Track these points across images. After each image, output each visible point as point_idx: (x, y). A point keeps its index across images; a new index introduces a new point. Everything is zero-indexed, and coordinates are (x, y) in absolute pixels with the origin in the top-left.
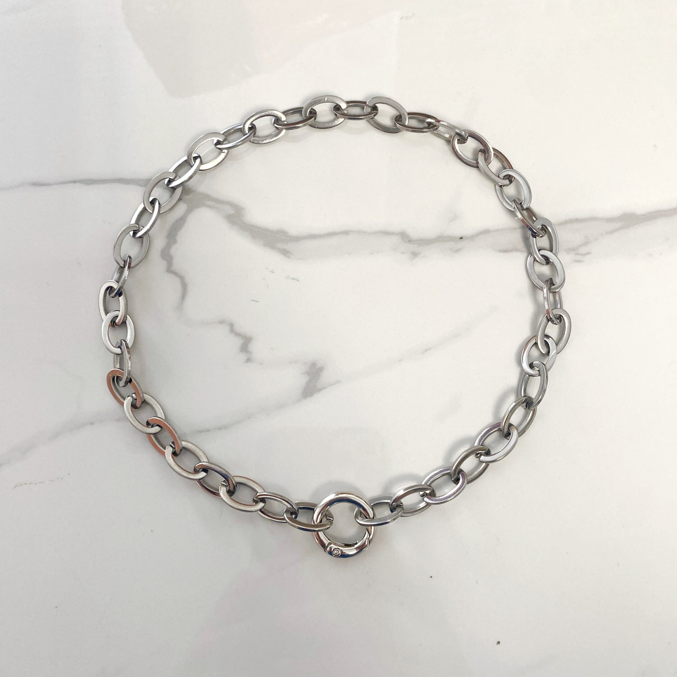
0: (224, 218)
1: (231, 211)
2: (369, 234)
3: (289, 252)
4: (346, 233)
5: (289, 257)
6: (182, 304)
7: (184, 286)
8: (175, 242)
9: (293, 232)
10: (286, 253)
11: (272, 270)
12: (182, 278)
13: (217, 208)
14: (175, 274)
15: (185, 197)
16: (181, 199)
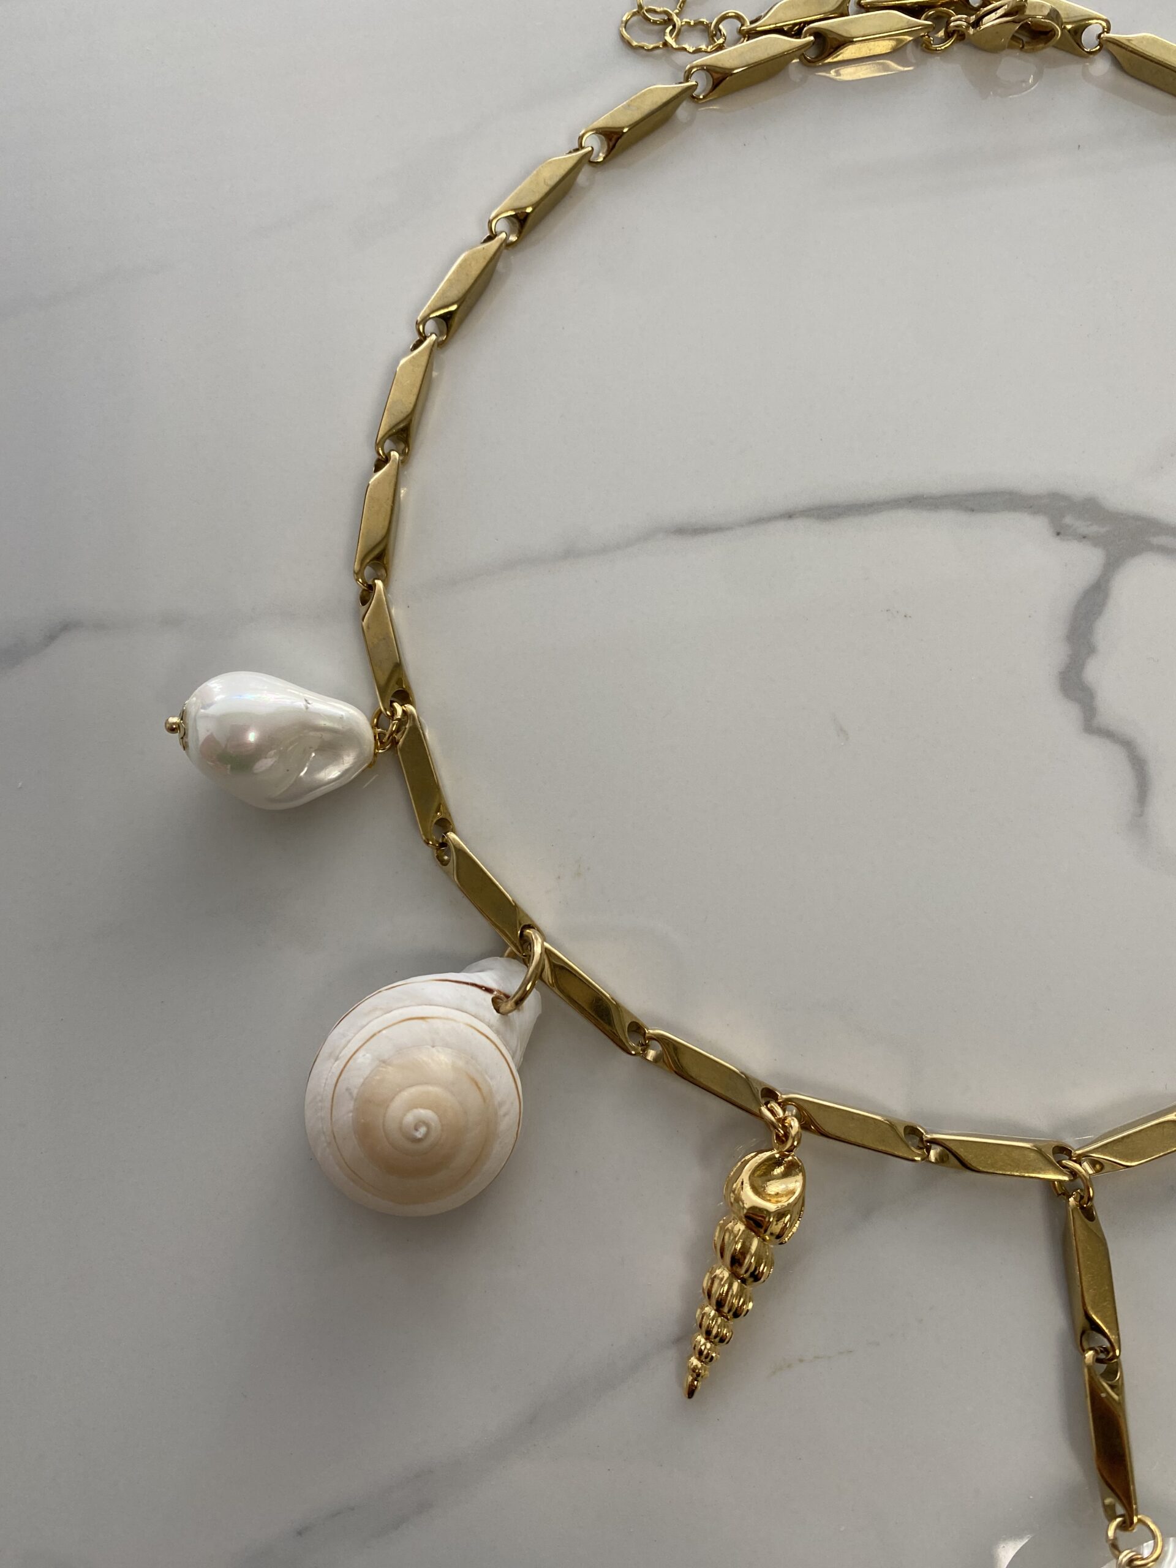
6: (1141, 815)
7: (1139, 765)
8: (1092, 650)
12: (1128, 745)
14: (1108, 734)
15: (1094, 529)
16: (1084, 537)
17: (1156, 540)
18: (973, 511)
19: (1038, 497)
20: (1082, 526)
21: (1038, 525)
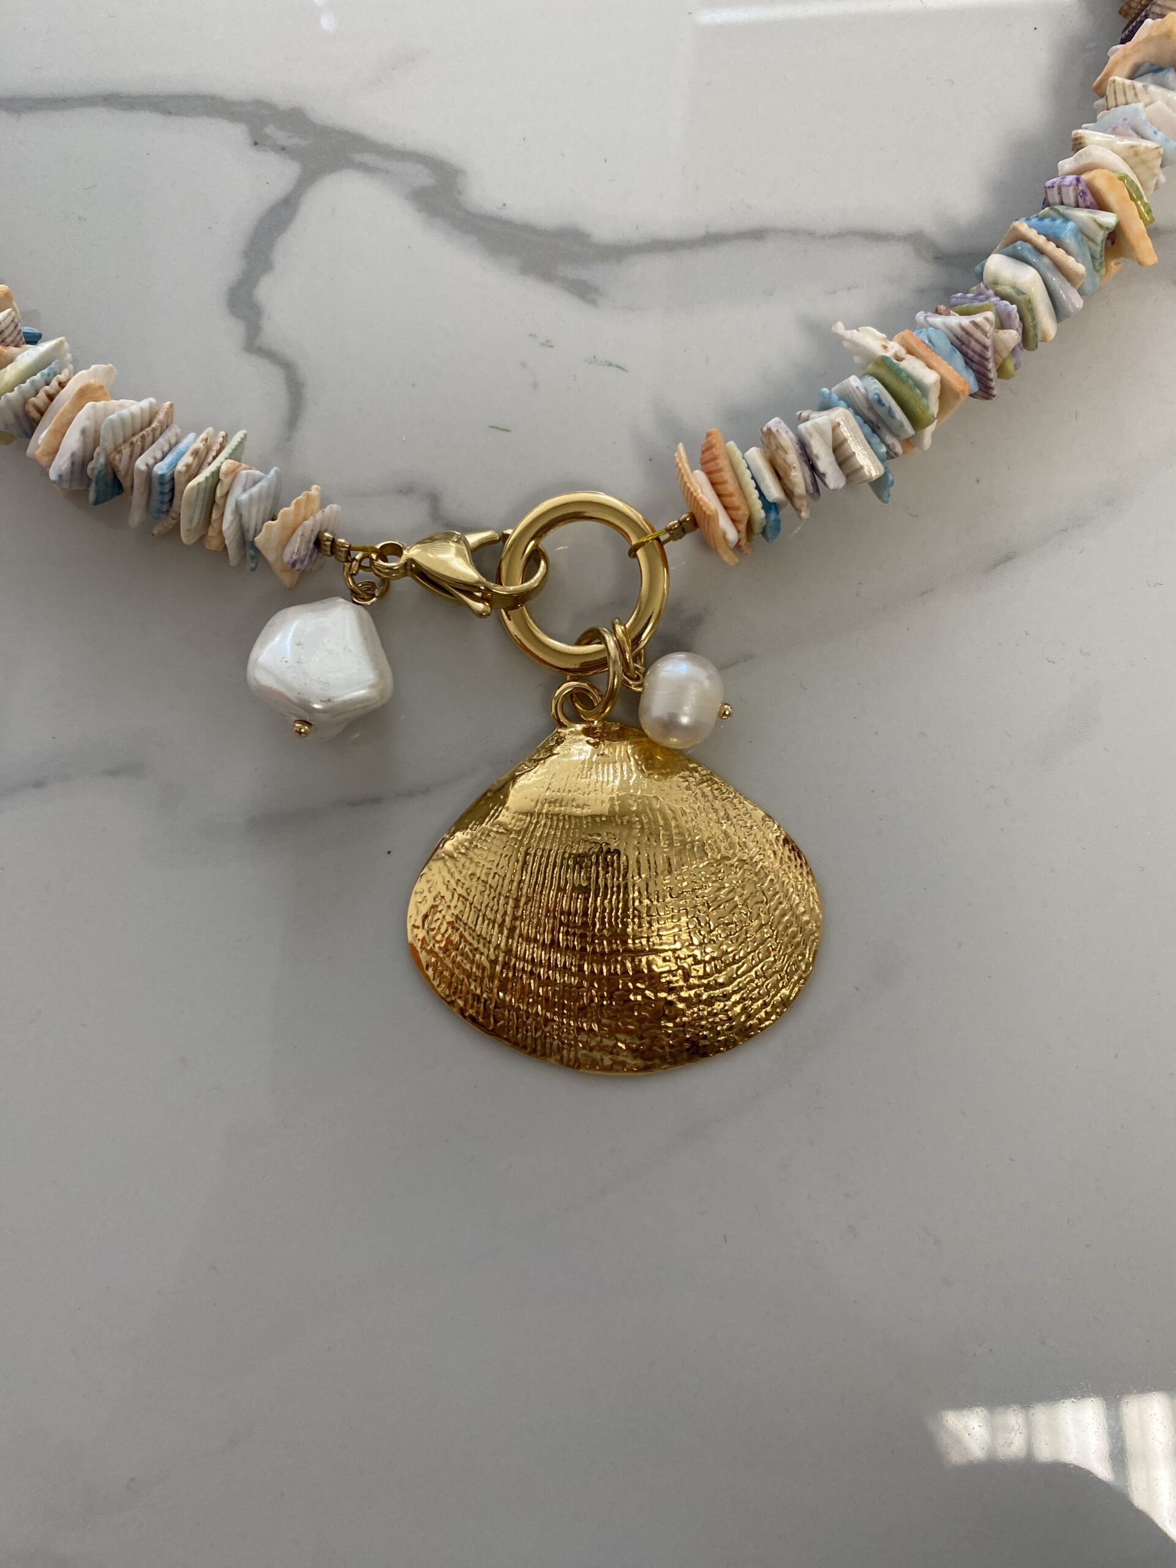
0: (407, 199)
1: (423, 178)
2: (823, 237)
3: (596, 290)
4: (757, 235)
5: (593, 302)
6: (288, 440)
7: (295, 388)
8: (268, 267)
9: (604, 232)
10: (585, 292)
11: (547, 341)
12: (288, 368)
13: (387, 172)
14: (269, 355)
15: (296, 141)
16: (283, 149)
17: (358, 158)
18: (170, 113)
19: (240, 104)
20: (282, 137)
21: (238, 133)
